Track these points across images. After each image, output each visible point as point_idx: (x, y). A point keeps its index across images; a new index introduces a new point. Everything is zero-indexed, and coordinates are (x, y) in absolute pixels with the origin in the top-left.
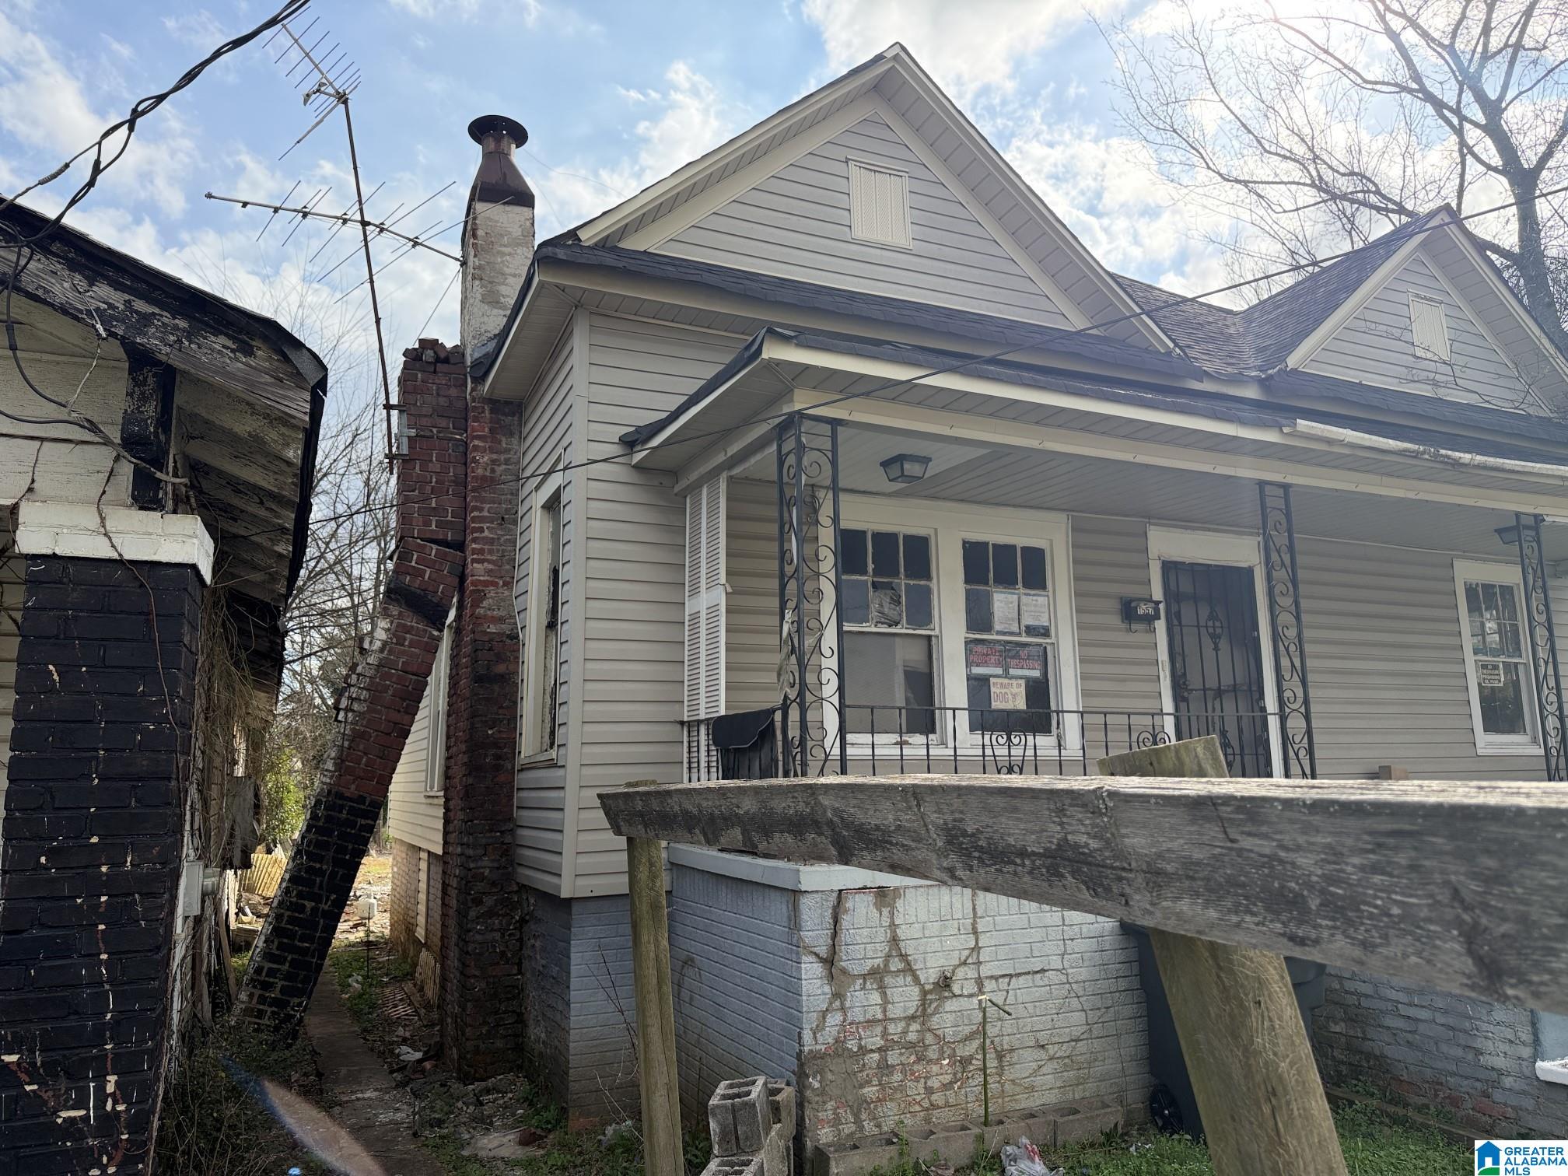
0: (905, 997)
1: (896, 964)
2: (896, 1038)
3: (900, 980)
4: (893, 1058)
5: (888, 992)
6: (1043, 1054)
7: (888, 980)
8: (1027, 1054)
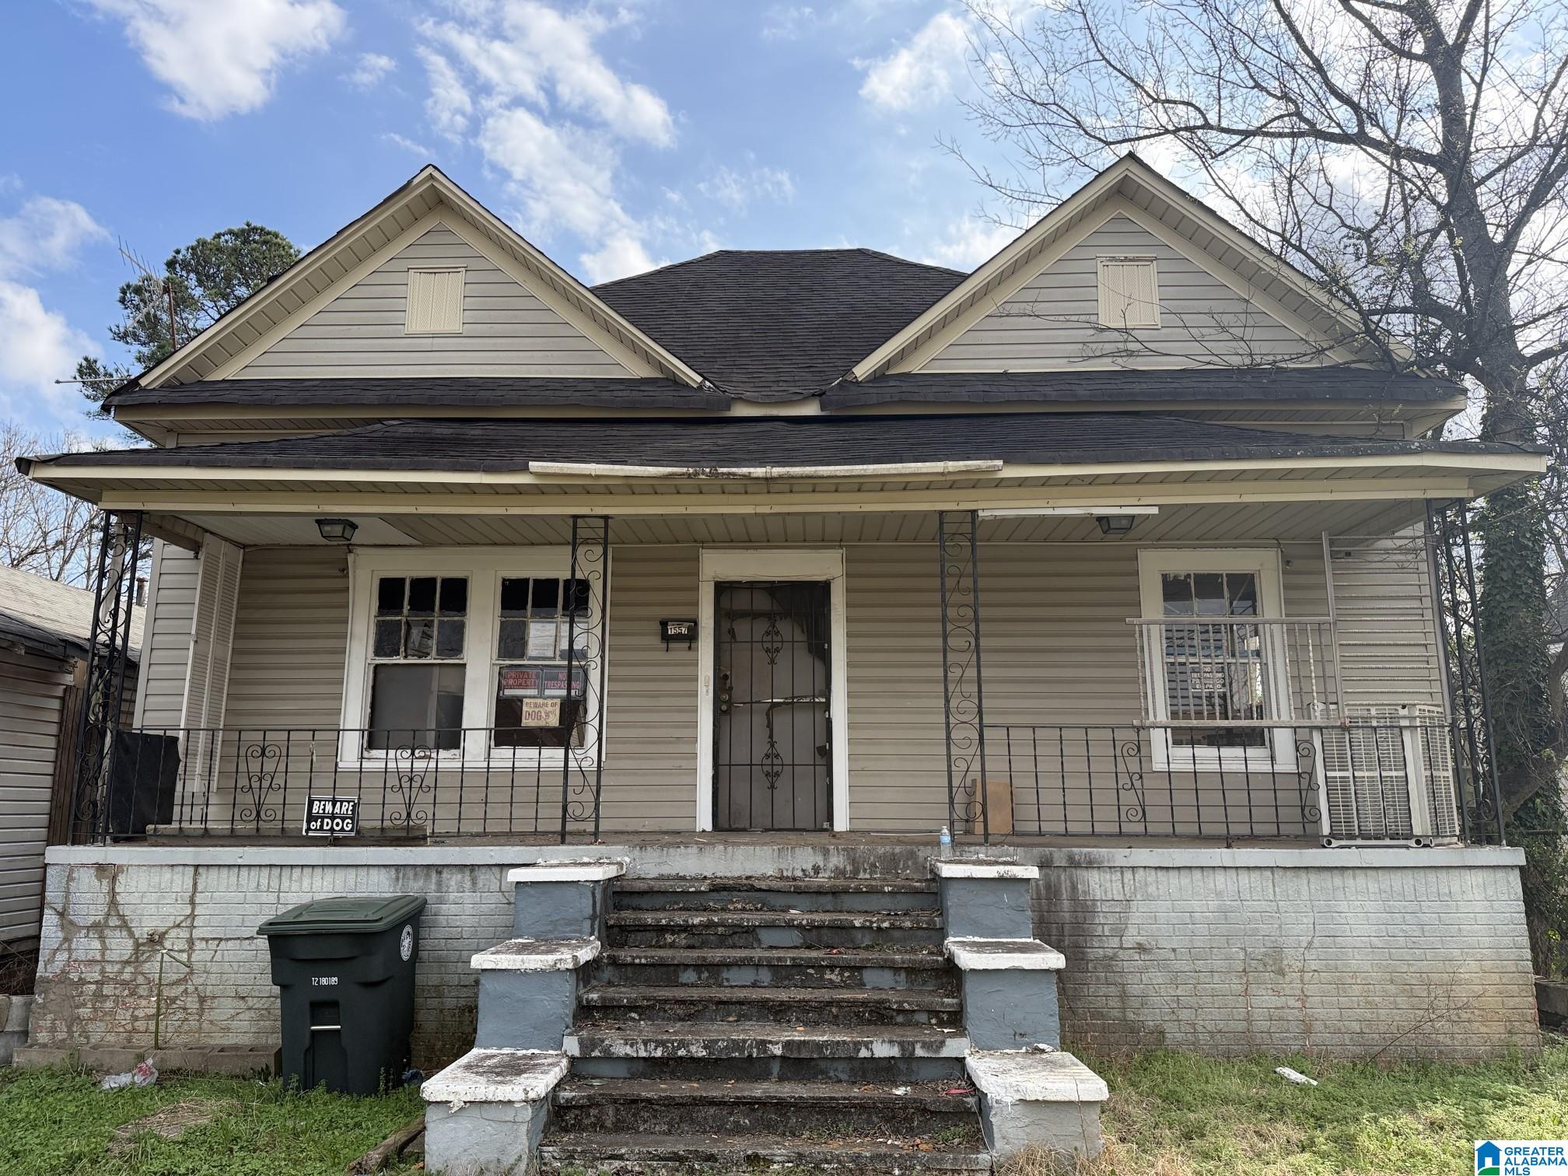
0: (121, 946)
1: (114, 921)
2: (111, 976)
3: (117, 933)
4: (107, 990)
5: (107, 941)
6: (241, 1004)
7: (107, 932)
8: (228, 1003)
